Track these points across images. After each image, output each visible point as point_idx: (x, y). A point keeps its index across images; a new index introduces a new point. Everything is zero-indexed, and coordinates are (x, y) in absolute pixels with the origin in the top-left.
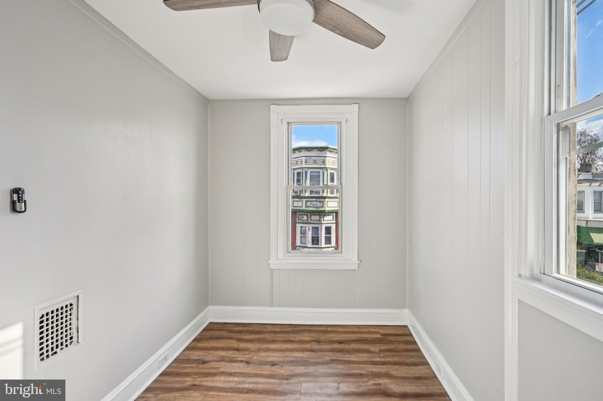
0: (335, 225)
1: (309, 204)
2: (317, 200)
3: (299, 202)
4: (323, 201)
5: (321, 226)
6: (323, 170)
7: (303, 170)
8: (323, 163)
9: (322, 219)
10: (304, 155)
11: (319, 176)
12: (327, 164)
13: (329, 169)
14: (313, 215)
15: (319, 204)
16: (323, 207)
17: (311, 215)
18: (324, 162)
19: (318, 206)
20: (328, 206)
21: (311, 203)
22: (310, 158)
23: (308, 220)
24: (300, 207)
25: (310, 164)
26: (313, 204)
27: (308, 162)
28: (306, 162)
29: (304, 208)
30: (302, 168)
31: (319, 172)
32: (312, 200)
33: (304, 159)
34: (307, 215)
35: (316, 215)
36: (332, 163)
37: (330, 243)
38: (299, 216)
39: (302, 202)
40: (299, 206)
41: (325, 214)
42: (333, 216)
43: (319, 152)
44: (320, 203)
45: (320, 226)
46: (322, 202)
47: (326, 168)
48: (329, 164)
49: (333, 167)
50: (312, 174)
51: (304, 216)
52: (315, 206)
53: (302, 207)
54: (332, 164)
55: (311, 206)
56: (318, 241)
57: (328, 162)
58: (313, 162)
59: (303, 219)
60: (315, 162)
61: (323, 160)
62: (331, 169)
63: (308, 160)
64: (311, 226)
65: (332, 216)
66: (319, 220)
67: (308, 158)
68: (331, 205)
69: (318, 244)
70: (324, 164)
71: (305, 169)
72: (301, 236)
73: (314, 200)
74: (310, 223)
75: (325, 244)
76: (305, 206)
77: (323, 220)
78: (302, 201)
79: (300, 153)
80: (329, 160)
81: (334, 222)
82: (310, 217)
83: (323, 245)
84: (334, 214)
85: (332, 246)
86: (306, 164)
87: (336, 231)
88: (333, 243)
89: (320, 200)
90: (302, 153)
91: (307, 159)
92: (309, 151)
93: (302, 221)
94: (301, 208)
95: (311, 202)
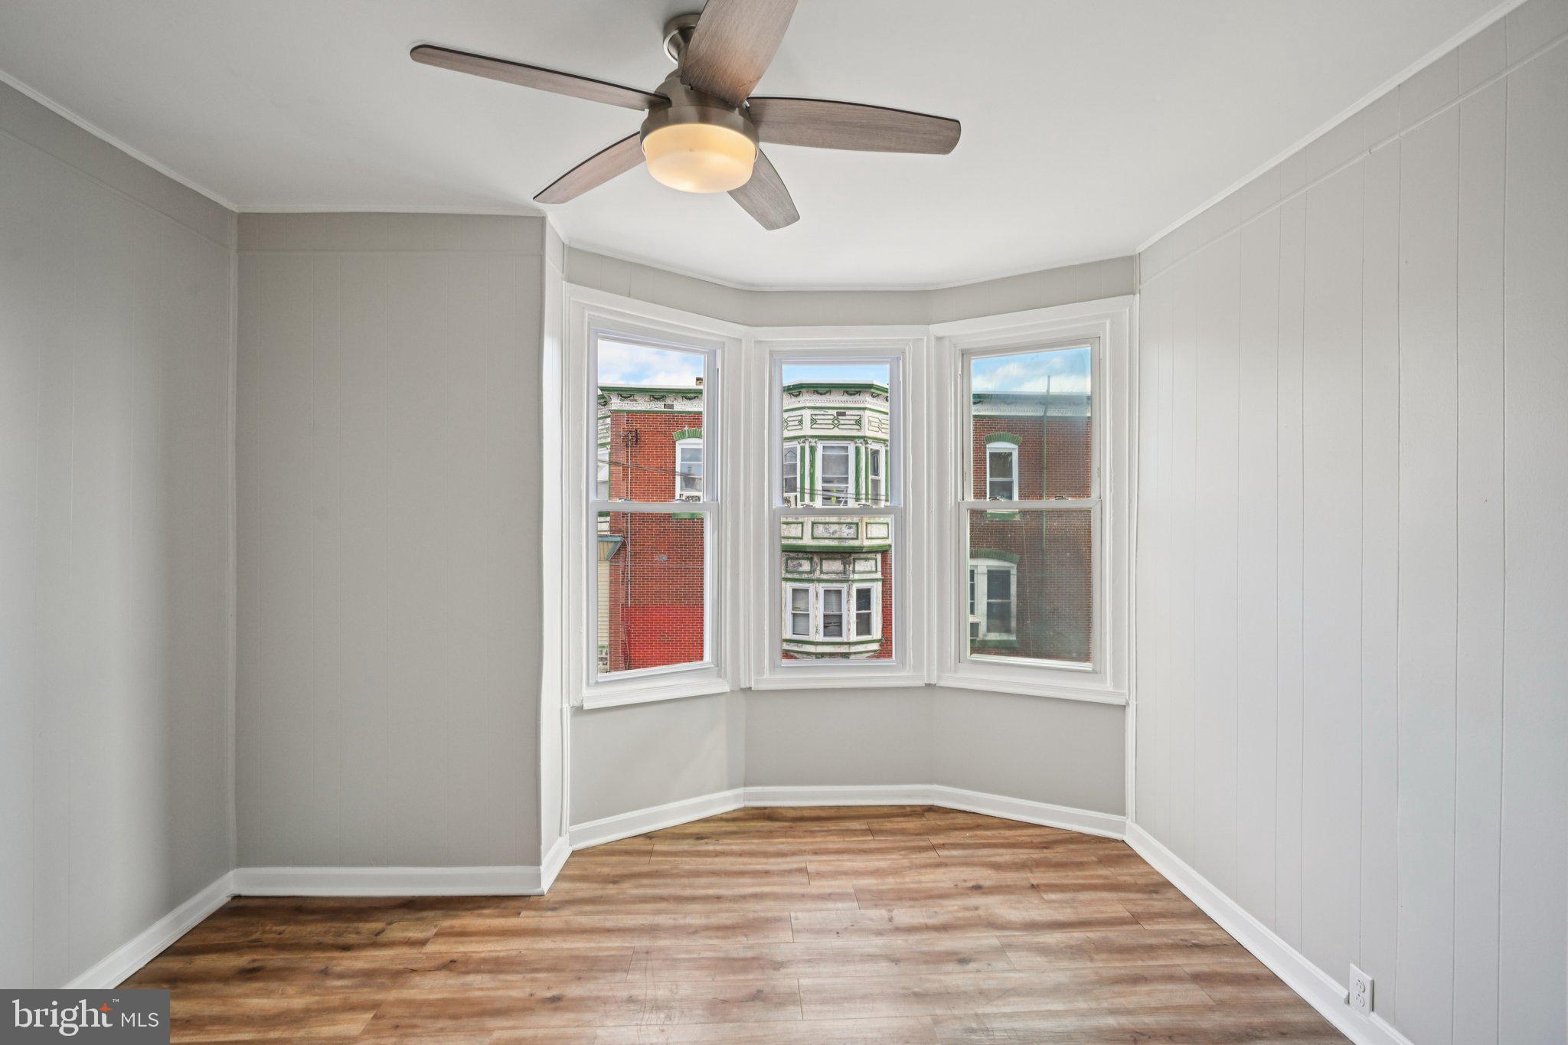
0: (880, 584)
1: (820, 530)
2: (842, 521)
3: (793, 525)
4: (857, 524)
5: (850, 588)
6: (856, 443)
7: (804, 442)
8: (857, 424)
9: (851, 569)
10: (808, 405)
11: (847, 457)
12: (867, 426)
13: (870, 441)
14: (825, 559)
15: (846, 532)
16: (857, 538)
17: (821, 560)
18: (859, 422)
19: (845, 535)
20: (869, 536)
21: (826, 529)
22: (822, 412)
23: (812, 572)
24: (794, 538)
25: (824, 426)
26: (831, 531)
27: (819, 422)
28: (813, 421)
29: (807, 541)
30: (804, 437)
31: (846, 448)
32: (827, 519)
33: (807, 414)
34: (811, 560)
35: (835, 559)
36: (877, 425)
37: (868, 632)
38: (789, 561)
39: (802, 526)
40: (793, 534)
41: (857, 556)
42: (876, 560)
43: (846, 397)
44: (850, 528)
45: (845, 588)
46: (854, 526)
47: (863, 437)
48: (871, 428)
49: (880, 435)
50: (829, 453)
51: (803, 562)
52: (837, 536)
53: (801, 538)
54: (877, 429)
55: (827, 535)
56: (840, 625)
57: (870, 422)
58: (830, 422)
59: (801, 569)
60: (836, 422)
61: (858, 418)
62: (876, 440)
63: (819, 417)
64: (821, 588)
65: (873, 562)
66: (844, 572)
67: (817, 412)
68: (877, 533)
69: (840, 635)
70: (858, 427)
71: (810, 440)
72: (794, 615)
73: (834, 519)
74: (820, 581)
75: (858, 634)
76: (810, 537)
77: (854, 572)
78: (802, 523)
79: (794, 399)
80: (871, 419)
81: (879, 575)
82: (819, 565)
83: (854, 637)
84: (879, 557)
85: (875, 638)
86: (814, 426)
87: (883, 599)
88: (877, 632)
89: (849, 520)
90: (800, 398)
91: (815, 415)
92: (821, 394)
93: (796, 576)
94: (800, 542)
95: (827, 526)
